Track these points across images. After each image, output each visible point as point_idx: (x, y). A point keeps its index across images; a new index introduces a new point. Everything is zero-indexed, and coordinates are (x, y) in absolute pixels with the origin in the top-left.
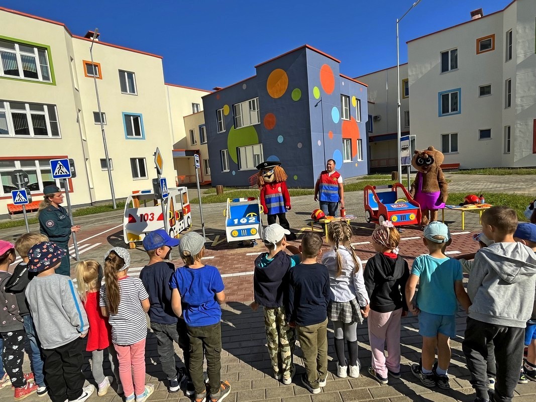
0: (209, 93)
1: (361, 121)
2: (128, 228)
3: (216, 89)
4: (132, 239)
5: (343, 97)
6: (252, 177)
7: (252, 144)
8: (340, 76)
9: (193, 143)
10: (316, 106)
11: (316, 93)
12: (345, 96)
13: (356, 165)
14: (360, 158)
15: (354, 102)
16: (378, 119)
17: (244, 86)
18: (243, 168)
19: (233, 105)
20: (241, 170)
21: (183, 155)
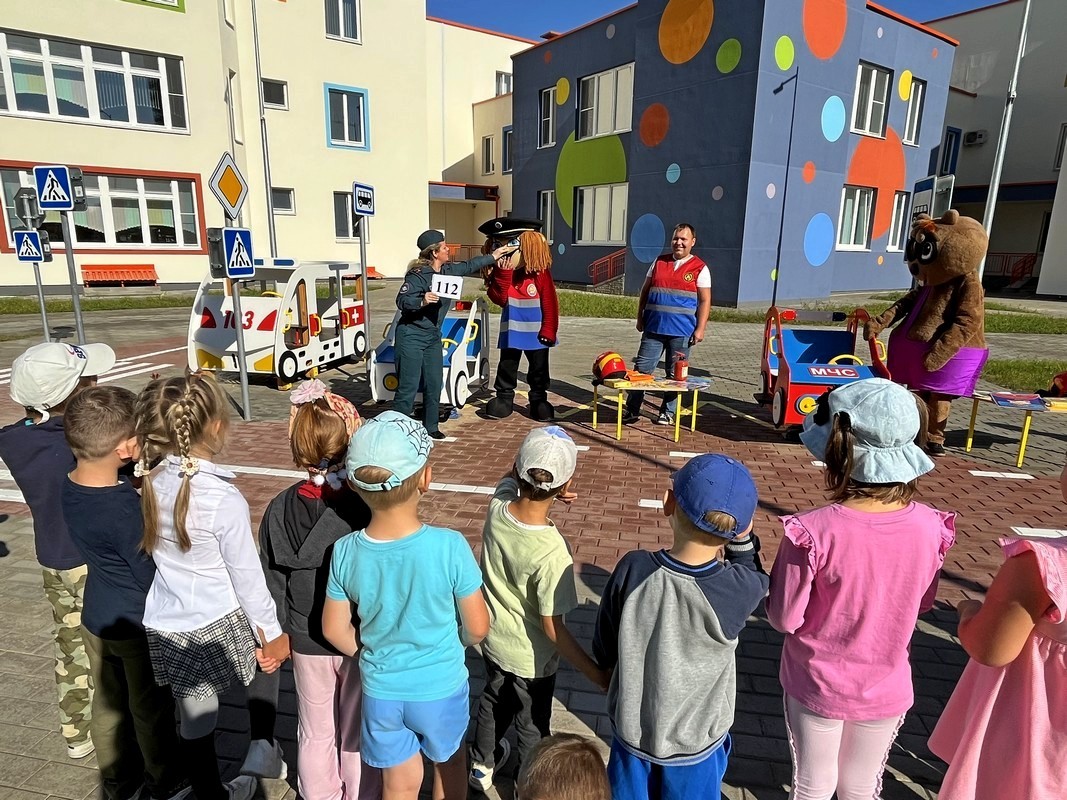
0: (529, 46)
1: (916, 142)
2: (199, 338)
3: (549, 36)
4: (206, 364)
5: (875, 72)
6: (597, 262)
7: (611, 183)
8: (869, 7)
9: (488, 170)
10: (776, 92)
11: (782, 53)
12: (879, 68)
13: (880, 260)
14: (894, 244)
15: (905, 87)
16: (978, 140)
17: (611, 31)
18: (585, 240)
19: (579, 80)
20: (580, 243)
21: (460, 194)
